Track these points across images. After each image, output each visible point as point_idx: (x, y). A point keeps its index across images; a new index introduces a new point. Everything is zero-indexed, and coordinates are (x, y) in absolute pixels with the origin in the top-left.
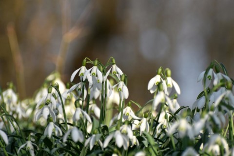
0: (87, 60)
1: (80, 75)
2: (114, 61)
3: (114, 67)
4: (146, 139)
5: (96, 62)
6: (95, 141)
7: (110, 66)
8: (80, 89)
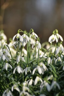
0: (20, 31)
1: (17, 37)
2: (33, 30)
3: (33, 33)
4: (50, 67)
5: (25, 32)
6: (27, 70)
7: (31, 33)
8: (17, 44)
